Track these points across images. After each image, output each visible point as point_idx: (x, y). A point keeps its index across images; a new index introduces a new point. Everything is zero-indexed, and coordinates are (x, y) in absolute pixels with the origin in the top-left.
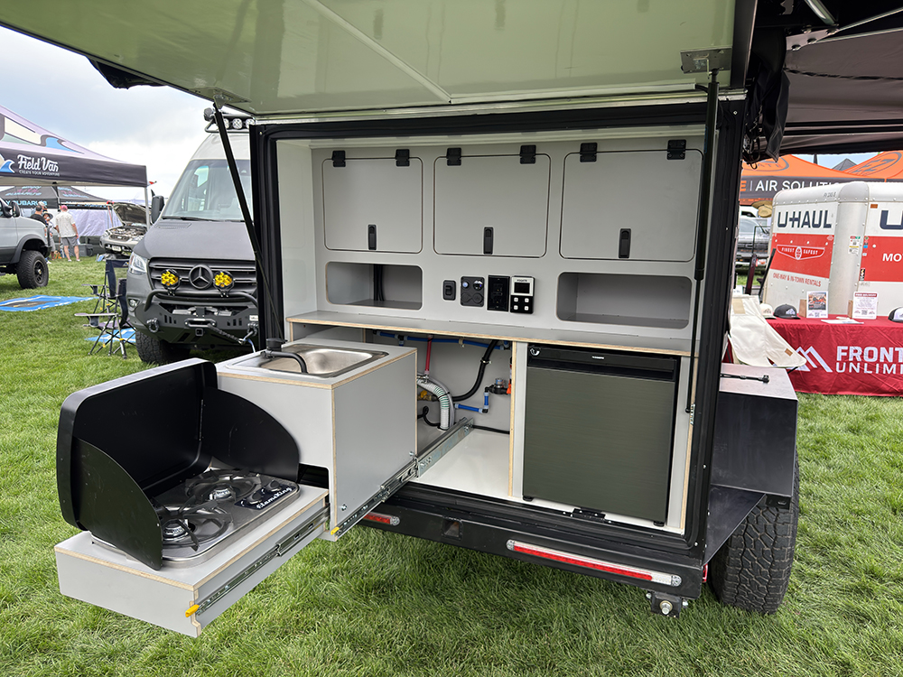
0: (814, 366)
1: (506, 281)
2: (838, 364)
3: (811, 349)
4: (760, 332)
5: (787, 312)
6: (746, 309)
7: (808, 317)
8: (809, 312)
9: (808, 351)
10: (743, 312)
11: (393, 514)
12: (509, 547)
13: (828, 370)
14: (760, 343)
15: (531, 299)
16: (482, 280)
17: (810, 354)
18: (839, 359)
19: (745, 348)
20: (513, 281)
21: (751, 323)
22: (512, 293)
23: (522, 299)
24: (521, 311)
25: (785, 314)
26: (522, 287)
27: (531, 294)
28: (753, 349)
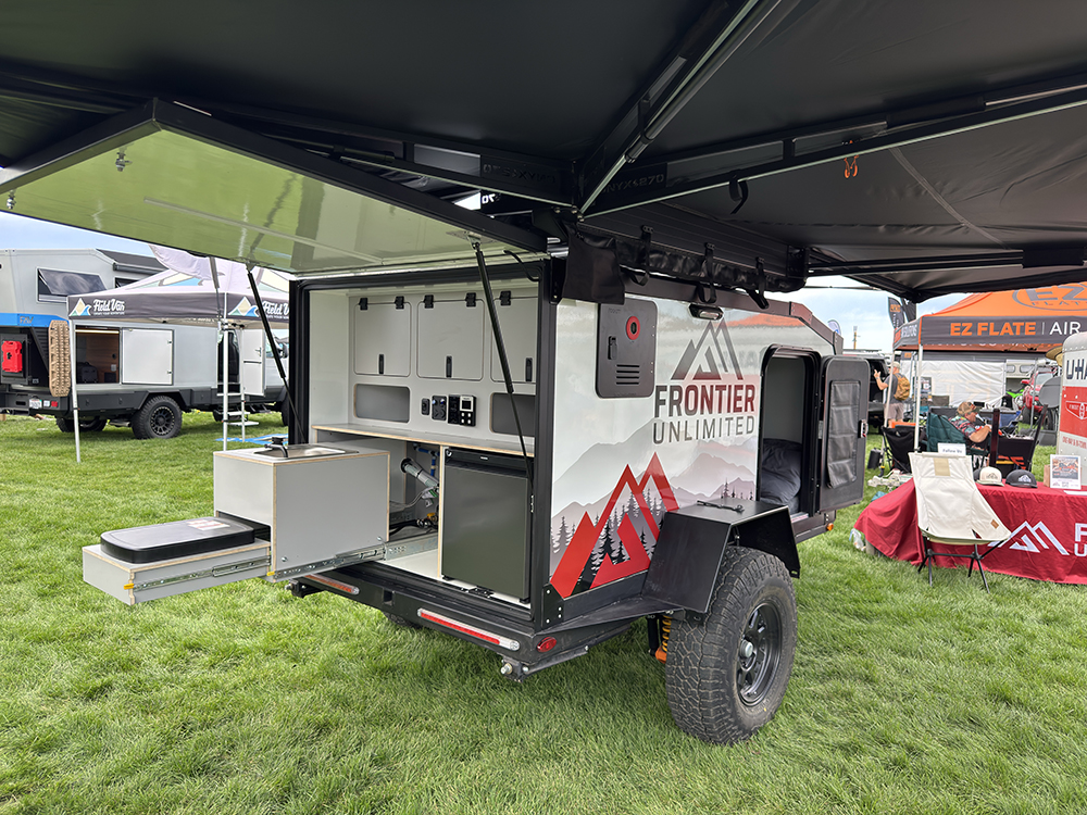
0: (1046, 546)
1: (458, 399)
2: (1076, 545)
3: (1040, 525)
4: (966, 498)
5: (1020, 479)
6: (951, 471)
7: (1052, 486)
8: (1053, 481)
9: (1036, 527)
10: (948, 474)
11: (356, 586)
12: (419, 614)
13: (1064, 552)
14: (963, 512)
15: (473, 414)
16: (445, 398)
17: (1038, 531)
18: (1078, 539)
19: (942, 516)
20: (462, 399)
21: (955, 487)
22: (461, 409)
23: (466, 413)
24: (466, 424)
25: (1017, 481)
26: (467, 404)
27: (472, 410)
28: (954, 518)
